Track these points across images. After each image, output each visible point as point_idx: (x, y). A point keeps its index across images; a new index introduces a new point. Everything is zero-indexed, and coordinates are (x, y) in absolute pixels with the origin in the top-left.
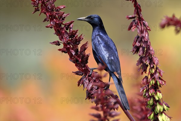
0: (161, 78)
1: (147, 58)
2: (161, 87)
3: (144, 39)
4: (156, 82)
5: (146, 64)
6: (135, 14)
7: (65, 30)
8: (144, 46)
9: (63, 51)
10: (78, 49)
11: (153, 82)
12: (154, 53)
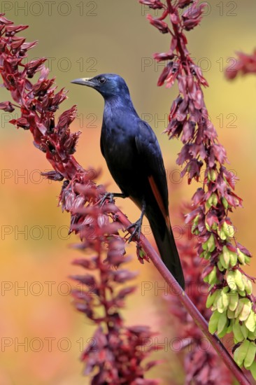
0: (232, 190)
1: (202, 146)
2: (231, 211)
3: (194, 104)
4: (221, 200)
5: (199, 160)
6: (173, 50)
7: (27, 78)
8: (193, 120)
9: (20, 125)
10: (53, 122)
11: (213, 200)
12: (217, 135)
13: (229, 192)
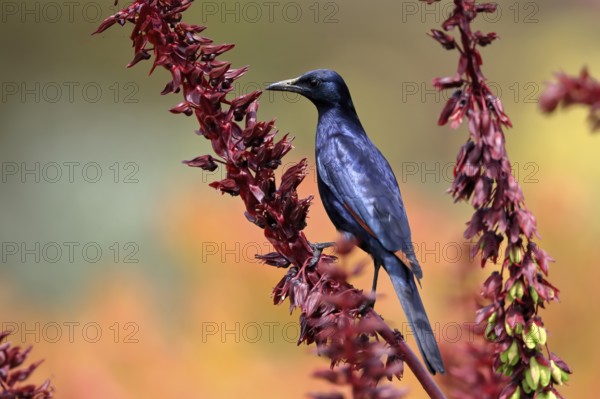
0: (544, 277)
1: (500, 213)
2: (543, 306)
3: (490, 154)
4: (528, 290)
5: (497, 233)
6: (461, 73)
7: (233, 120)
8: (489, 175)
9: (226, 190)
10: (273, 184)
11: (517, 290)
12: (523, 198)
13: (540, 280)
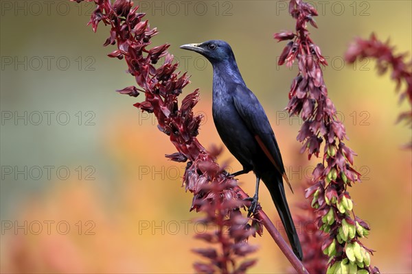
0: (350, 166)
1: (321, 123)
2: (350, 185)
3: (313, 83)
4: (340, 175)
7: (151, 63)
8: (313, 97)
9: (145, 109)
11: (333, 175)
12: (336, 112)
13: (348, 167)
